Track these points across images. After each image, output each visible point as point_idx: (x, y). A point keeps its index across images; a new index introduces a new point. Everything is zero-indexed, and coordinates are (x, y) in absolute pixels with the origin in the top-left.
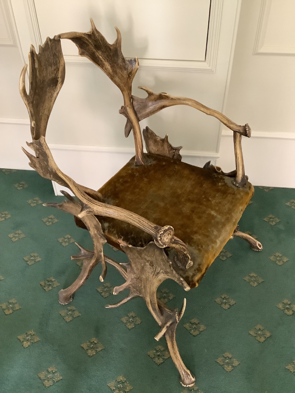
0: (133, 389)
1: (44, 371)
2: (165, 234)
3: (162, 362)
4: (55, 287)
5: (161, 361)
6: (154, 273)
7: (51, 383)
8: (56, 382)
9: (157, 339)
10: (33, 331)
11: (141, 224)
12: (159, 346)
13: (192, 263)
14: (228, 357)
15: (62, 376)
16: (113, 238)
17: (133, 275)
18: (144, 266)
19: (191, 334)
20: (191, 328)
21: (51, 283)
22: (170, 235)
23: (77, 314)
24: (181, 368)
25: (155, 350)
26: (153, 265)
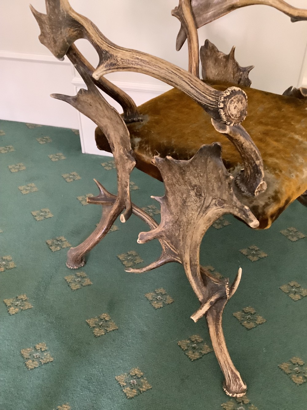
0: (151, 388)
1: (30, 348)
2: (232, 98)
3: (198, 357)
4: (64, 248)
5: (197, 355)
6: (201, 208)
7: (36, 365)
8: (44, 364)
9: (195, 318)
10: (25, 296)
11: (192, 86)
12: (196, 336)
13: (265, 187)
14: (297, 363)
15: (52, 357)
16: (145, 157)
17: (169, 216)
18: (186, 198)
19: (243, 326)
20: (243, 318)
21: (60, 243)
22: (241, 103)
23: (87, 281)
24: (228, 366)
25: (190, 339)
26: (201, 195)
